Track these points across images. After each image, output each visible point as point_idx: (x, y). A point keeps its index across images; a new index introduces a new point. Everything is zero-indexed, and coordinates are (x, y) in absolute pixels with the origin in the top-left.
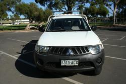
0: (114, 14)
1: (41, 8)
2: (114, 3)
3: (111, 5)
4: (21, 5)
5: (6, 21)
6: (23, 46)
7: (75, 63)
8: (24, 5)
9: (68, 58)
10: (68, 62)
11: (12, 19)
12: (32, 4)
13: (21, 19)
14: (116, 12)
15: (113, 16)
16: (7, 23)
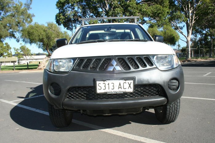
0: (187, 42)
1: (65, 33)
2: (187, 23)
3: (181, 28)
4: (32, 28)
5: (8, 59)
6: (31, 88)
7: (126, 86)
8: (37, 27)
9: (112, 76)
10: (111, 85)
11: (17, 55)
12: (50, 25)
13: (32, 55)
14: (191, 40)
15: (187, 47)
16: (9, 62)
